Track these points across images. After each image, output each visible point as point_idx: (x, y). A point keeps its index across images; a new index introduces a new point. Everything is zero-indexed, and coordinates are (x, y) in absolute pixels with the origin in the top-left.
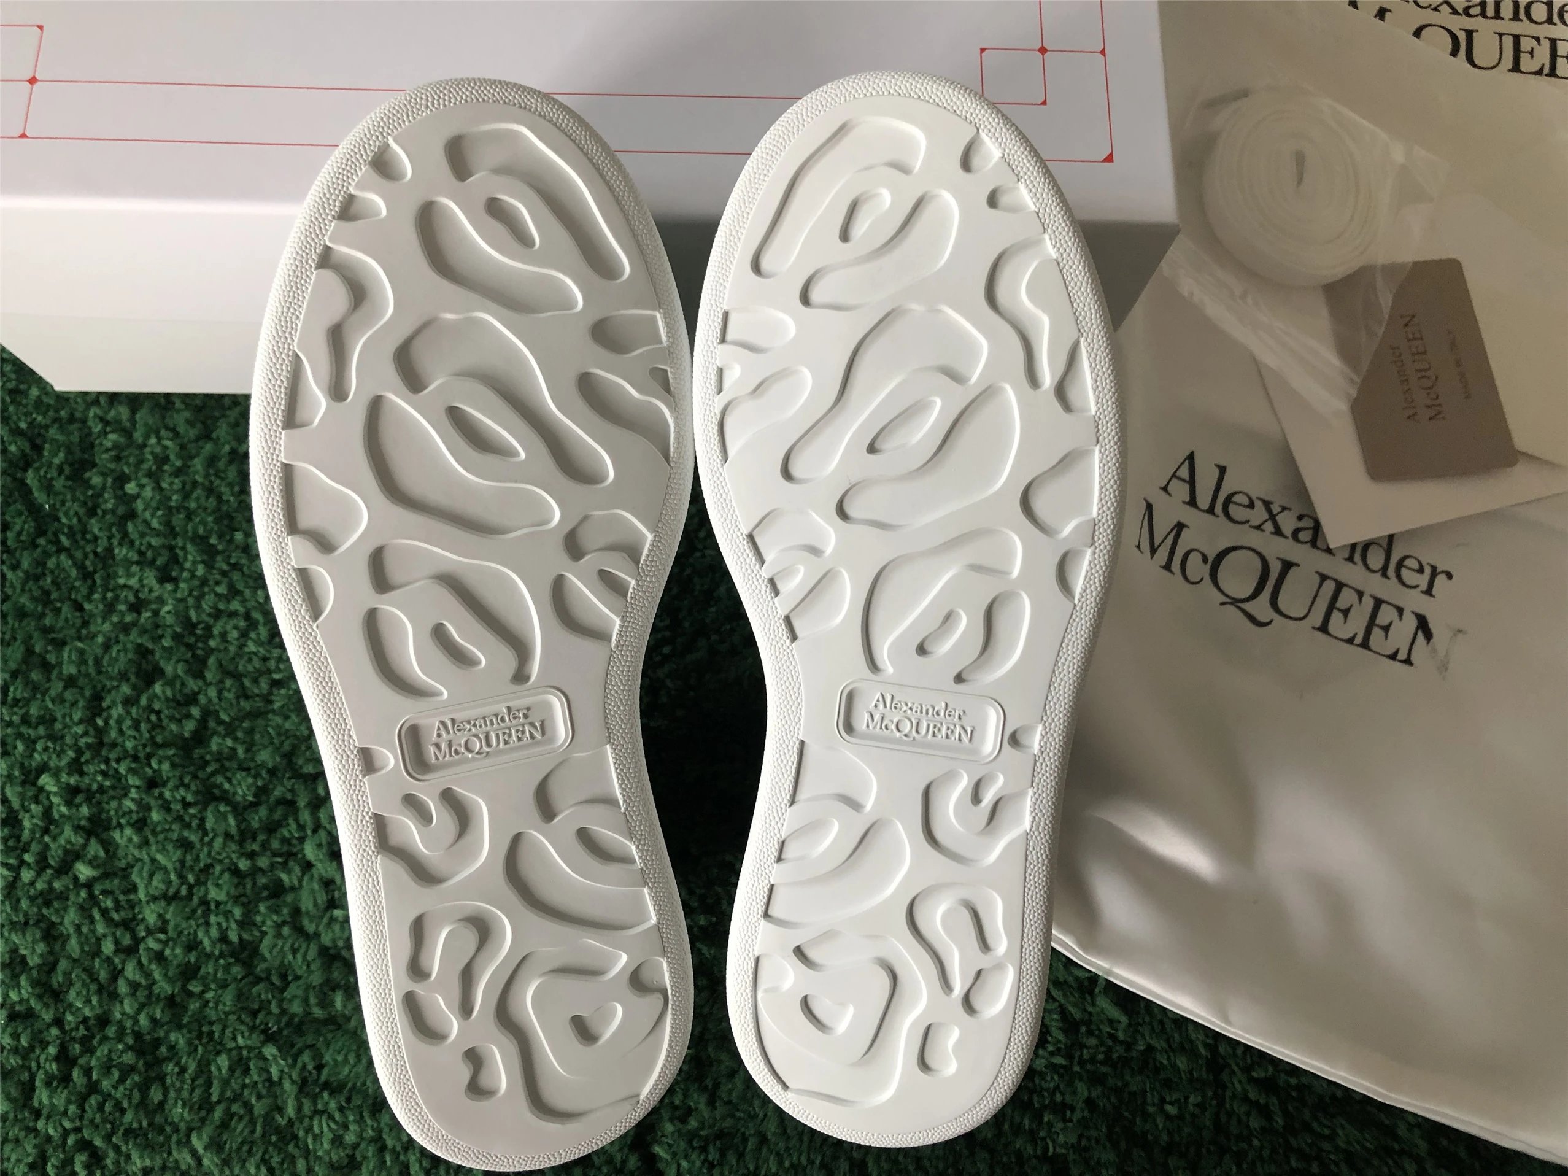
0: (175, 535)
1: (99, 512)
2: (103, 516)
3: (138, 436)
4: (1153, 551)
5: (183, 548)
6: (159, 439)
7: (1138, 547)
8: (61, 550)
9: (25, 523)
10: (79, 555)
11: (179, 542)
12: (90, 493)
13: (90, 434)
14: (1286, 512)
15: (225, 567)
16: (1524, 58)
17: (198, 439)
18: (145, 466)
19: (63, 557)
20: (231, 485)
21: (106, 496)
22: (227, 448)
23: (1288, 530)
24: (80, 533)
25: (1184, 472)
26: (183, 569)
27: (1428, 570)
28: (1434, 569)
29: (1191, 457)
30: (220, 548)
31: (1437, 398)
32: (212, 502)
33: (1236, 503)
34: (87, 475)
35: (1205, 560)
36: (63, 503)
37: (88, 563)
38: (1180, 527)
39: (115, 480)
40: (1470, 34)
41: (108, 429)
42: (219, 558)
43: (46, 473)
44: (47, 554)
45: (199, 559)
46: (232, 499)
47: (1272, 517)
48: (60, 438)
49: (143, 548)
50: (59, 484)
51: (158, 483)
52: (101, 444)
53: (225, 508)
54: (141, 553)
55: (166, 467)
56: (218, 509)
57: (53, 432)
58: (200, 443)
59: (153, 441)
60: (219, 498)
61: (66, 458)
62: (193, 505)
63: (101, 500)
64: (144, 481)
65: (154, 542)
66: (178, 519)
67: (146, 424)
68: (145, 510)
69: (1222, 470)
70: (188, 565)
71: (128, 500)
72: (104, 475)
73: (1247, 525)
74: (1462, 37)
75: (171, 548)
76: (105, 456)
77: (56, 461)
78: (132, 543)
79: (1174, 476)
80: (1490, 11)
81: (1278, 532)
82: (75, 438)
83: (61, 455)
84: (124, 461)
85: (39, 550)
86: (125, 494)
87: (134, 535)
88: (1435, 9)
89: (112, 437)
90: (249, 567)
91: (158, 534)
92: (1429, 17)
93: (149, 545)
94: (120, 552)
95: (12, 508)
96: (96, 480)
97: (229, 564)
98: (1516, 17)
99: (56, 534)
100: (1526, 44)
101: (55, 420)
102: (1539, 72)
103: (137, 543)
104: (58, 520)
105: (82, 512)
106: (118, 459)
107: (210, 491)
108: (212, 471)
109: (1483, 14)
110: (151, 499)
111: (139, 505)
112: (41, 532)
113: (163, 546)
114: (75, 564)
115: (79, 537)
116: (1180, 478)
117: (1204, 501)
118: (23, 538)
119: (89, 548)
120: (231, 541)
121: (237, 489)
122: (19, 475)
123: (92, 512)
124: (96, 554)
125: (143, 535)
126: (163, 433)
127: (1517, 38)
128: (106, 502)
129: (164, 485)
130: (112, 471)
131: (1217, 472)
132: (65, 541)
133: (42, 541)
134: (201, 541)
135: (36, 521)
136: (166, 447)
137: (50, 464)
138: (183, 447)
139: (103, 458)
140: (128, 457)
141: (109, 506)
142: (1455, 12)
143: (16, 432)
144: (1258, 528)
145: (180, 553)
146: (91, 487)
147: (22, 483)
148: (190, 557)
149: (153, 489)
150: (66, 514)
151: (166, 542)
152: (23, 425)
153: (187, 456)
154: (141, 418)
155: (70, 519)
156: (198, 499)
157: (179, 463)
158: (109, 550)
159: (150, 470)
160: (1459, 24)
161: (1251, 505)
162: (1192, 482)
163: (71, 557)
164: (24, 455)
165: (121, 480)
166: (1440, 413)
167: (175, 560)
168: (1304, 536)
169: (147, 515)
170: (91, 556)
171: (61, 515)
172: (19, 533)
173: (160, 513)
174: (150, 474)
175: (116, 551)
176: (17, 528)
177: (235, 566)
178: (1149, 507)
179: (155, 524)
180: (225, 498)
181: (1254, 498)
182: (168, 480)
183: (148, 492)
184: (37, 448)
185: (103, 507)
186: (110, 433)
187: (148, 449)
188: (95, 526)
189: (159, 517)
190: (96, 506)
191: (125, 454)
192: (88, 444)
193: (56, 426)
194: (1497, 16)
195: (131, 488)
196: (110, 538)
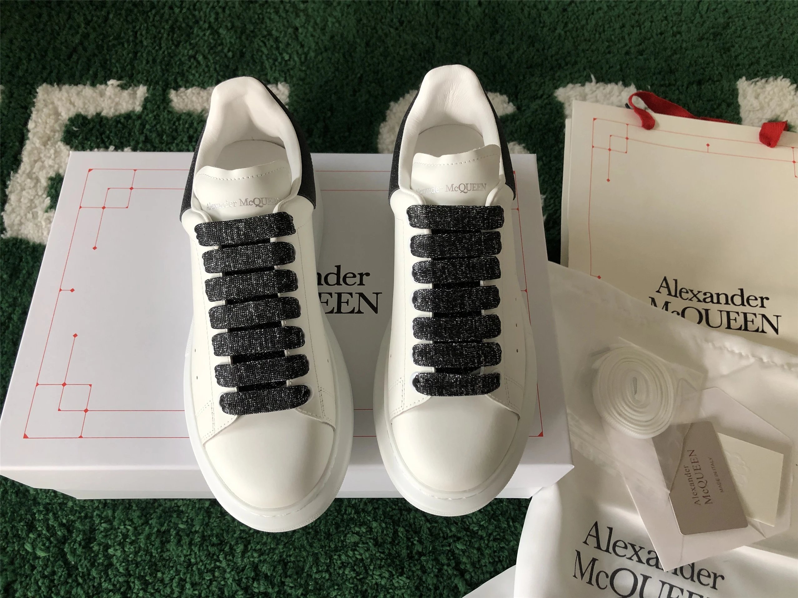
0: (130, 575)
1: (96, 564)
2: (98, 566)
3: (116, 523)
4: (582, 575)
5: (134, 582)
6: (125, 525)
7: (575, 576)
8: (79, 584)
9: (63, 571)
10: (86, 587)
11: (132, 579)
12: (93, 555)
13: (93, 524)
14: (642, 550)
15: (152, 591)
16: (732, 322)
17: (142, 524)
18: (118, 539)
19: (79, 589)
20: (157, 549)
21: (100, 556)
22: (156, 529)
23: (644, 560)
24: (87, 576)
25: (593, 533)
26: (133, 593)
27: (712, 575)
28: (715, 574)
29: (596, 524)
30: (150, 581)
31: (708, 492)
32: (148, 558)
33: (618, 546)
34: (92, 545)
35: (607, 576)
36: (80, 560)
37: (90, 591)
38: (594, 560)
39: (104, 547)
40: (707, 311)
41: (102, 521)
42: (150, 587)
43: (73, 545)
44: (72, 587)
45: (140, 588)
46: (157, 555)
47: (636, 553)
48: (81, 527)
49: (115, 583)
50: (79, 551)
51: (123, 548)
52: (99, 529)
53: (153, 560)
54: (114, 585)
55: (127, 540)
56: (150, 561)
57: (78, 525)
58: (143, 527)
59: (122, 527)
60: (151, 556)
61: (83, 538)
62: (139, 559)
63: (97, 558)
64: (117, 547)
65: (121, 580)
66: (132, 567)
67: (119, 519)
68: (117, 562)
69: (611, 529)
70: (135, 591)
71: (109, 557)
72: (99, 545)
73: (625, 558)
74: (703, 312)
75: (128, 582)
76: (100, 536)
77: (78, 539)
78: (110, 579)
79: (589, 535)
80: (715, 300)
81: (640, 561)
82: (87, 527)
83: (81, 536)
84: (109, 537)
85: (68, 586)
86: (108, 554)
87: (111, 576)
88: (690, 300)
89: (104, 525)
90: (164, 591)
91: (122, 575)
92: (687, 303)
93: (118, 581)
94: (105, 585)
95: (57, 564)
96: (96, 548)
97: (154, 589)
98: (727, 303)
99: (76, 576)
100: (733, 316)
101: (79, 518)
102: (740, 329)
103: (113, 580)
104: (78, 569)
105: (88, 565)
106: (106, 536)
107: (147, 552)
108: (148, 542)
109: (712, 301)
110: (120, 557)
111: (114, 560)
112: (69, 575)
113: (125, 581)
114: (84, 592)
115: (86, 577)
116: (591, 535)
117: (604, 546)
118: (62, 579)
119: (91, 584)
120: (156, 577)
121: (159, 550)
122: (61, 547)
123: (93, 565)
124: (94, 586)
125: (115, 576)
126: (127, 523)
127: (728, 313)
128: (100, 559)
129: (127, 550)
130: (103, 543)
131: (608, 530)
132: (80, 580)
133: (70, 581)
134: (141, 578)
135: (67, 570)
136: (128, 530)
137: (75, 541)
138: (135, 528)
139: (99, 537)
140: (110, 535)
141: (101, 561)
142: (699, 301)
143: (62, 525)
144: (630, 559)
145: (132, 585)
146: (93, 552)
147: (63, 550)
148: (137, 587)
149: (121, 552)
150: (81, 565)
151: (126, 579)
152: (64, 521)
153: (137, 533)
154: (118, 515)
155: (83, 569)
156: (141, 556)
157: (133, 538)
158: (100, 584)
159: (120, 541)
160: (702, 306)
161: (626, 547)
162: (597, 537)
163: (82, 588)
164: (64, 536)
165: (107, 547)
166: (710, 500)
167: (129, 588)
168: (653, 562)
169: (118, 565)
170: (91, 587)
171: (79, 567)
172: (60, 577)
173: (124, 564)
174: (120, 544)
175: (103, 584)
176: (60, 574)
177: (158, 591)
178: (579, 553)
179: (121, 570)
180: (154, 555)
181: (627, 543)
182: (128, 546)
183: (119, 553)
184: (70, 532)
185: (98, 561)
186: (103, 523)
187: (119, 531)
188: (94, 573)
189: (123, 566)
190: (95, 561)
191: (109, 533)
192: (93, 530)
193: (79, 520)
194: (718, 302)
195: (111, 551)
196: (100, 578)
